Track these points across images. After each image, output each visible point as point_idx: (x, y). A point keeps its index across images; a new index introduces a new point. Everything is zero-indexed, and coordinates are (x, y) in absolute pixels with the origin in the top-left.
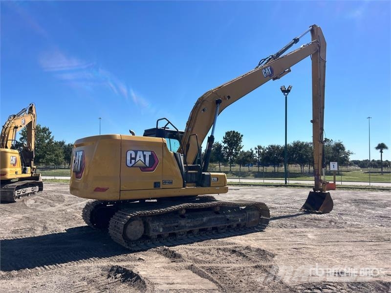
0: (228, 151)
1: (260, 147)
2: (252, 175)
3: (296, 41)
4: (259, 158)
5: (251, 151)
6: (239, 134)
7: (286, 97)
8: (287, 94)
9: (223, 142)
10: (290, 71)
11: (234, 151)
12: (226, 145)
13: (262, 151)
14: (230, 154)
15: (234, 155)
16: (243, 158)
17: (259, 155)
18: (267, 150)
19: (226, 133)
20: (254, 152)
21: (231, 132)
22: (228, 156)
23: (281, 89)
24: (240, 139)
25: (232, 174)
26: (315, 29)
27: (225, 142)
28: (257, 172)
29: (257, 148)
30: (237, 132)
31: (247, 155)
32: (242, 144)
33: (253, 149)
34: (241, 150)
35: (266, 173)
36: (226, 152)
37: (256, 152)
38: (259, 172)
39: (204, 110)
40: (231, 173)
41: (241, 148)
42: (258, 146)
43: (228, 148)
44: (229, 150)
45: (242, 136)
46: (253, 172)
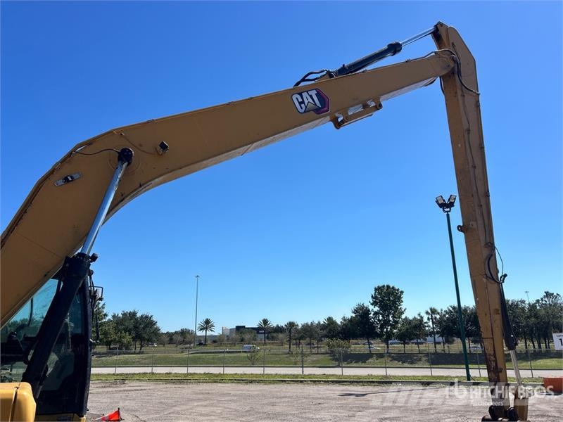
0: (381, 318)
1: (433, 311)
2: (424, 359)
3: (395, 48)
4: (433, 328)
5: (419, 318)
6: (398, 290)
7: (448, 216)
8: (448, 209)
9: (372, 304)
10: (380, 106)
11: (391, 319)
12: (376, 309)
13: (438, 317)
14: (386, 323)
15: (391, 325)
16: (407, 329)
17: (433, 323)
18: (447, 316)
19: (376, 289)
20: (425, 320)
21: (384, 286)
22: (382, 328)
23: (437, 202)
24: (400, 298)
25: (390, 359)
26: (442, 31)
27: (374, 304)
28: (433, 354)
29: (429, 311)
30: (393, 287)
31: (413, 325)
32: (403, 306)
33: (423, 314)
34: (403, 317)
35: (450, 355)
36: (379, 320)
37: (428, 319)
38: (436, 354)
39: (66, 180)
40: (389, 356)
41: (402, 313)
42: (431, 309)
43: (381, 314)
44: (383, 317)
45: (402, 292)
46: (427, 355)
